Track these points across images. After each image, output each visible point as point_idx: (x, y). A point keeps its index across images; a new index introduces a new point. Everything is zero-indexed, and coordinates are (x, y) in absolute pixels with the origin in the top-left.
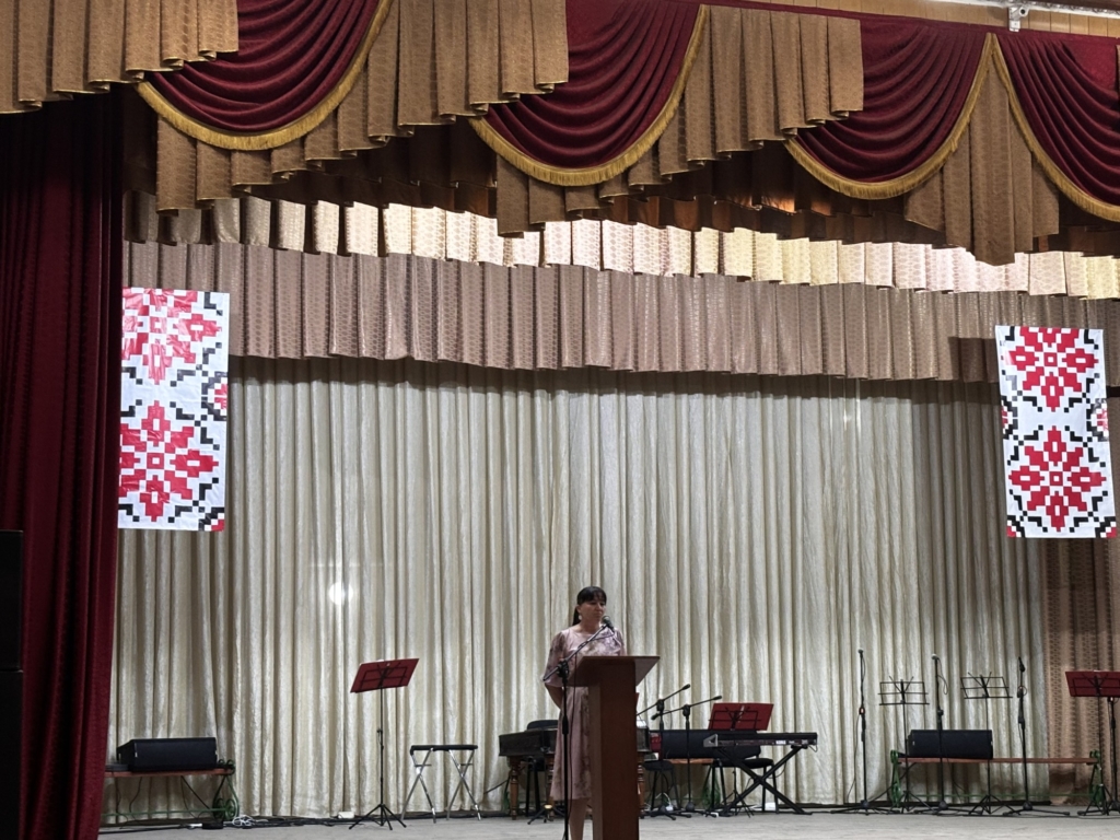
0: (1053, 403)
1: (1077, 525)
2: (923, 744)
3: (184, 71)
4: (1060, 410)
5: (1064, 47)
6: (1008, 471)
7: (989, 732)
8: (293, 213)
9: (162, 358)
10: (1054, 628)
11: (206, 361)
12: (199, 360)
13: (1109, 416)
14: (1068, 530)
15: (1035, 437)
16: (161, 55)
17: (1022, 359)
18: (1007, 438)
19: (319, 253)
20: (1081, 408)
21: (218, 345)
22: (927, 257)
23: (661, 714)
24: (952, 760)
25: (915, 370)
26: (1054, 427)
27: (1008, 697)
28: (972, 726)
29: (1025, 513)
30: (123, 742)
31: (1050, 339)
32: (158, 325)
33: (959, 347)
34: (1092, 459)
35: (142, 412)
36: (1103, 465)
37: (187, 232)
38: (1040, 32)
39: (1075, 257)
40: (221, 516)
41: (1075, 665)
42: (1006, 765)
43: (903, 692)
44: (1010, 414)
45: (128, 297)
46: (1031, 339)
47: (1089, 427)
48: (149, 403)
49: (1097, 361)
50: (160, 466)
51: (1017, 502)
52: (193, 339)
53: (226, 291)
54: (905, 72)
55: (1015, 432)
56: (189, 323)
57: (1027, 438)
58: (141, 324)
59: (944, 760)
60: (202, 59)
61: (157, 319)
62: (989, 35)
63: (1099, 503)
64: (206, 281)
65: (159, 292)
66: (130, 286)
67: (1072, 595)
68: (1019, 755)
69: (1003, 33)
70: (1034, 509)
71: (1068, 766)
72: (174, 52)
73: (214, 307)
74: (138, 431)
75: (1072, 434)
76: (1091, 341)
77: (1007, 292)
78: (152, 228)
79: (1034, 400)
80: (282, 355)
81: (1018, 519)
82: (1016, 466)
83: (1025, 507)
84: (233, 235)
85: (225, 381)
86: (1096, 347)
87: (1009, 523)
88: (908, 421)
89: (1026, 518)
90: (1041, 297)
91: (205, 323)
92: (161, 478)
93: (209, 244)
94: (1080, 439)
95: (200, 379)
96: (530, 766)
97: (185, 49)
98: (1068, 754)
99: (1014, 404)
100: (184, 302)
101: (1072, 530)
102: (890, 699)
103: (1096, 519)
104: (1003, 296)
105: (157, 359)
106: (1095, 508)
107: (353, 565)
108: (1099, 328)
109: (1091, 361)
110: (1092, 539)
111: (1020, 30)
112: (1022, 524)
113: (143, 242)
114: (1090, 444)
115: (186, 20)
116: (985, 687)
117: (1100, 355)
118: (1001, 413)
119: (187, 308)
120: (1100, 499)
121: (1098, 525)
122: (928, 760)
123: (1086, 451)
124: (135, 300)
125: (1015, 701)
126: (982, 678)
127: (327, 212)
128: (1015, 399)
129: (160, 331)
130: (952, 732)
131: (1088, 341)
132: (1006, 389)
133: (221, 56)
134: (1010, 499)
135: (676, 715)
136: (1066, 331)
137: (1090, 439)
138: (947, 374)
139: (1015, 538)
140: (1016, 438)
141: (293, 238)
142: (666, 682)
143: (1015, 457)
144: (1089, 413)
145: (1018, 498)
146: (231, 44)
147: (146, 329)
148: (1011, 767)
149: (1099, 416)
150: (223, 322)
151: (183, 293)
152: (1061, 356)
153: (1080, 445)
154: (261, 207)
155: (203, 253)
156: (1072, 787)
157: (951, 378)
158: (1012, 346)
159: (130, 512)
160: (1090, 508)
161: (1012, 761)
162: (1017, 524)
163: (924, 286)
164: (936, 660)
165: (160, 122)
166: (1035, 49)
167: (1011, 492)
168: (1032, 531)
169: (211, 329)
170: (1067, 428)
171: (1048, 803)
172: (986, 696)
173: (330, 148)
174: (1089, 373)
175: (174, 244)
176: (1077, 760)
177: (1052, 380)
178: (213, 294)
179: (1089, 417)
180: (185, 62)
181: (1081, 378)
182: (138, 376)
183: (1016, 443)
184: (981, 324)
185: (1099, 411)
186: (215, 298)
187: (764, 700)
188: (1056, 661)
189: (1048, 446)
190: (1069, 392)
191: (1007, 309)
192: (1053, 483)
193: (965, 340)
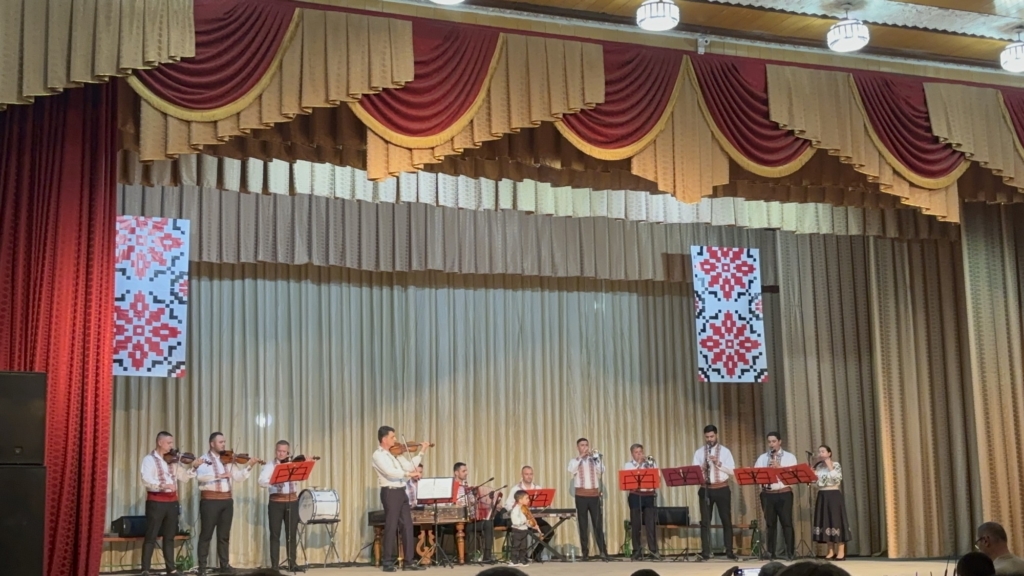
0: (727, 295)
1: (743, 374)
3: (158, 69)
4: (732, 300)
5: (733, 65)
6: (699, 338)
7: (687, 509)
8: (232, 166)
9: (144, 263)
11: (173, 264)
12: (169, 264)
13: (763, 304)
14: (737, 377)
15: (716, 317)
16: (143, 58)
17: (707, 267)
18: (699, 318)
19: (249, 193)
21: (182, 254)
22: (647, 200)
25: (640, 274)
26: (728, 311)
28: (674, 504)
29: (710, 366)
30: (115, 519)
31: (725, 255)
32: (141, 241)
33: (668, 259)
34: (752, 332)
35: (130, 299)
36: (759, 335)
37: (161, 179)
38: (718, 55)
39: (740, 200)
40: (183, 367)
44: (700, 302)
45: (121, 222)
46: (713, 255)
47: (751, 311)
48: (134, 292)
49: (755, 269)
50: (142, 334)
51: (704, 359)
52: (165, 250)
53: (188, 218)
54: (632, 78)
55: (703, 314)
56: (162, 239)
57: (711, 318)
58: (130, 240)
60: (171, 62)
61: (141, 237)
62: (685, 56)
63: (757, 360)
64: (174, 212)
65: (142, 219)
66: (123, 214)
69: (693, 55)
70: (716, 364)
72: (152, 56)
73: (179, 229)
74: (127, 311)
75: (740, 315)
76: (751, 256)
77: (698, 224)
78: (137, 173)
79: (715, 293)
80: (225, 260)
81: (705, 370)
82: (704, 336)
83: (710, 363)
84: (191, 180)
85: (186, 278)
86: (755, 260)
87: (700, 372)
88: (635, 307)
89: (710, 370)
90: (720, 227)
91: (172, 239)
92: (143, 342)
93: (176, 185)
94: (744, 319)
95: (169, 277)
97: (160, 55)
99: (703, 296)
100: (159, 225)
101: (740, 377)
103: (755, 370)
104: (696, 226)
105: (141, 262)
106: (754, 363)
107: (271, 401)
108: (756, 247)
110: (752, 384)
111: (705, 53)
112: (708, 373)
113: (131, 184)
114: (751, 322)
115: (160, 35)
117: (757, 265)
118: (695, 302)
119: (161, 229)
120: (757, 357)
121: (756, 374)
124: (125, 224)
127: (255, 165)
128: (703, 293)
129: (142, 244)
131: (749, 256)
132: (698, 286)
133: (183, 60)
134: (700, 357)
136: (736, 249)
137: (751, 319)
138: (660, 277)
139: (702, 383)
140: (704, 318)
141: (232, 182)
143: (704, 330)
144: (750, 302)
145: (705, 357)
146: (190, 52)
147: (133, 243)
149: (757, 304)
150: (185, 239)
151: (159, 219)
152: (732, 265)
153: (744, 322)
154: (211, 162)
155: (172, 192)
157: (662, 279)
158: (701, 259)
159: (121, 365)
160: (751, 363)
162: (704, 373)
163: (644, 218)
165: (143, 102)
166: (713, 65)
167: (701, 353)
168: (715, 378)
169: (177, 243)
170: (737, 312)
173: (257, 121)
174: (750, 276)
175: (152, 186)
176: (743, 526)
177: (727, 281)
178: (179, 221)
179: (750, 305)
180: (160, 63)
181: (745, 280)
182: (128, 274)
183: (704, 321)
184: (682, 245)
185: (756, 301)
186: (180, 223)
189: (724, 323)
190: (738, 289)
191: (698, 235)
192: (727, 347)
193: (672, 255)
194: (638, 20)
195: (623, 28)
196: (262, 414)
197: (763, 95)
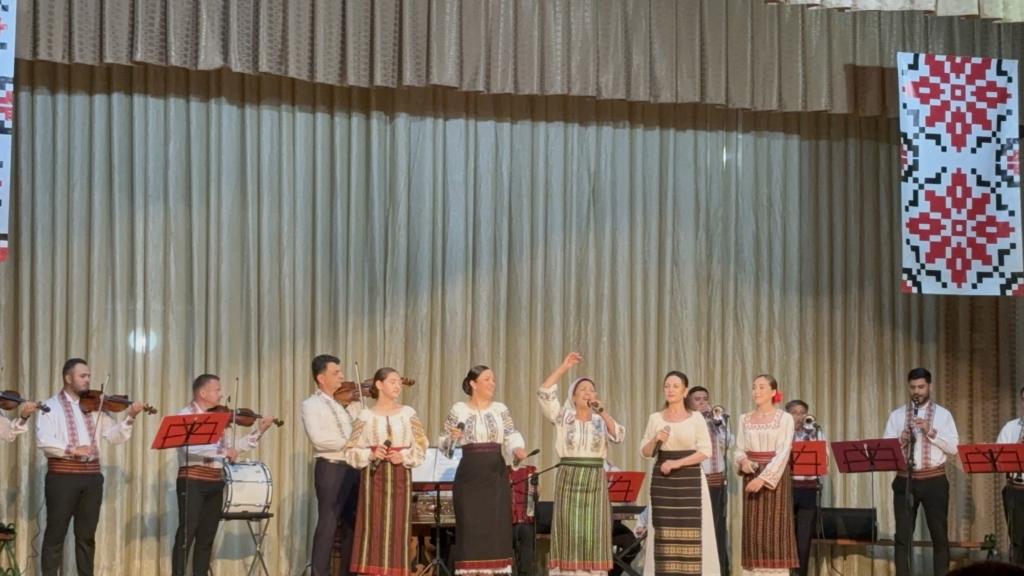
0: (959, 142)
1: (980, 280)
4: (966, 150)
6: (906, 217)
7: (873, 512)
13: (1020, 159)
14: (970, 286)
15: (937, 180)
17: (927, 91)
18: (906, 180)
20: (989, 149)
24: (831, 541)
25: (805, 101)
26: (959, 170)
28: (854, 504)
29: (923, 266)
31: (958, 69)
33: (857, 76)
34: (1000, 207)
36: (1012, 213)
41: (971, 438)
44: (910, 153)
46: (937, 69)
47: (999, 171)
49: (1010, 96)
51: (914, 253)
55: (915, 174)
57: (929, 181)
59: (822, 541)
63: (1006, 257)
70: (933, 262)
75: (979, 177)
76: (1004, 73)
77: (912, 13)
79: (937, 138)
80: (78, 60)
81: (914, 272)
82: (914, 212)
83: (923, 259)
85: (10, 87)
86: (1010, 80)
87: (905, 276)
88: (795, 158)
89: (923, 272)
90: (950, 19)
94: (987, 184)
99: (915, 142)
101: (974, 286)
103: (1002, 275)
104: (908, 17)
106: (1001, 262)
107: (156, 306)
108: (1013, 58)
109: (1004, 95)
110: (996, 297)
112: (919, 278)
114: (998, 191)
117: (1013, 89)
118: (901, 152)
120: (1007, 252)
121: (1003, 281)
123: (993, 197)
128: (916, 136)
131: (1000, 72)
132: (907, 125)
134: (907, 252)
136: (977, 60)
138: (841, 107)
139: (909, 294)
140: (916, 180)
144: (999, 154)
145: (915, 249)
149: (1010, 159)
150: (9, 20)
152: (970, 89)
153: (987, 190)
157: (845, 111)
158: (915, 76)
160: (995, 262)
162: (912, 278)
167: (908, 242)
168: (930, 287)
170: (974, 171)
174: (1001, 109)
176: (971, 544)
177: (958, 116)
179: (998, 159)
181: (992, 115)
183: (916, 186)
184: (881, 50)
185: (1010, 153)
189: (951, 191)
190: (977, 130)
191: (911, 34)
192: (955, 233)
193: (864, 68)
196: (140, 330)
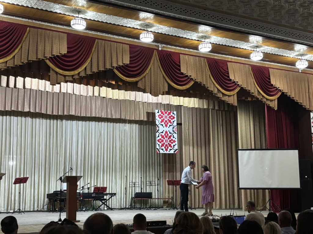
0: (166, 126)
1: (170, 150)
2: (138, 195)
5: (170, 54)
6: (157, 139)
7: (151, 193)
8: (4, 78)
10: (165, 172)
13: (177, 129)
14: (168, 151)
15: (162, 132)
17: (160, 117)
18: (157, 132)
19: (10, 87)
20: (172, 127)
22: (142, 95)
23: (83, 189)
24: (144, 199)
25: (139, 118)
26: (166, 131)
27: (155, 185)
28: (148, 192)
29: (160, 148)
31: (166, 113)
33: (148, 114)
34: (173, 137)
36: (176, 138)
38: (165, 51)
39: (171, 96)
41: (169, 179)
42: (154, 200)
43: (134, 184)
44: (158, 128)
46: (162, 113)
47: (173, 131)
49: (175, 118)
54: (138, 57)
55: (159, 131)
59: (142, 199)
62: (155, 50)
67: (169, 165)
68: (157, 197)
69: (158, 50)
70: (162, 147)
71: (167, 200)
75: (170, 132)
77: (158, 103)
79: (162, 125)
86: (175, 115)
87: (157, 150)
88: (137, 129)
90: (164, 104)
94: (171, 133)
96: (53, 201)
98: (167, 197)
99: (159, 126)
102: (131, 186)
103: (174, 149)
104: (157, 104)
106: (174, 147)
108: (175, 111)
109: (174, 118)
110: (173, 154)
111: (161, 50)
112: (159, 150)
116: (151, 183)
117: (175, 116)
118: (156, 127)
120: (175, 145)
121: (174, 151)
122: (139, 199)
123: (172, 136)
125: (157, 186)
126: (150, 182)
127: (12, 78)
130: (144, 193)
131: (173, 114)
132: (157, 123)
134: (157, 145)
135: (86, 190)
136: (169, 111)
137: (173, 133)
139: (157, 153)
140: (159, 133)
141: (4, 84)
142: (84, 183)
143: (159, 137)
144: (173, 128)
145: (159, 145)
148: (155, 200)
149: (175, 129)
152: (168, 116)
153: (171, 134)
156: (167, 204)
157: (146, 120)
158: (158, 114)
160: (173, 147)
161: (155, 199)
163: (141, 101)
164: (141, 178)
166: (164, 54)
167: (157, 143)
168: (161, 152)
170: (169, 131)
171: (163, 207)
172: (151, 185)
173: (13, 64)
174: (173, 120)
176: (169, 199)
177: (166, 121)
181: (172, 121)
184: (153, 109)
187: (105, 186)
188: (165, 178)
189: (165, 134)
190: (169, 124)
191: (158, 107)
192: (166, 142)
193: (149, 112)
194: (140, 38)
195: (135, 40)
196: (11, 161)
197: (179, 64)
